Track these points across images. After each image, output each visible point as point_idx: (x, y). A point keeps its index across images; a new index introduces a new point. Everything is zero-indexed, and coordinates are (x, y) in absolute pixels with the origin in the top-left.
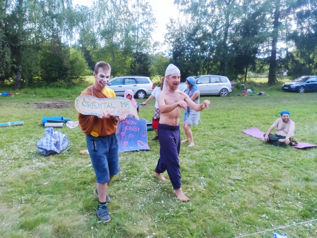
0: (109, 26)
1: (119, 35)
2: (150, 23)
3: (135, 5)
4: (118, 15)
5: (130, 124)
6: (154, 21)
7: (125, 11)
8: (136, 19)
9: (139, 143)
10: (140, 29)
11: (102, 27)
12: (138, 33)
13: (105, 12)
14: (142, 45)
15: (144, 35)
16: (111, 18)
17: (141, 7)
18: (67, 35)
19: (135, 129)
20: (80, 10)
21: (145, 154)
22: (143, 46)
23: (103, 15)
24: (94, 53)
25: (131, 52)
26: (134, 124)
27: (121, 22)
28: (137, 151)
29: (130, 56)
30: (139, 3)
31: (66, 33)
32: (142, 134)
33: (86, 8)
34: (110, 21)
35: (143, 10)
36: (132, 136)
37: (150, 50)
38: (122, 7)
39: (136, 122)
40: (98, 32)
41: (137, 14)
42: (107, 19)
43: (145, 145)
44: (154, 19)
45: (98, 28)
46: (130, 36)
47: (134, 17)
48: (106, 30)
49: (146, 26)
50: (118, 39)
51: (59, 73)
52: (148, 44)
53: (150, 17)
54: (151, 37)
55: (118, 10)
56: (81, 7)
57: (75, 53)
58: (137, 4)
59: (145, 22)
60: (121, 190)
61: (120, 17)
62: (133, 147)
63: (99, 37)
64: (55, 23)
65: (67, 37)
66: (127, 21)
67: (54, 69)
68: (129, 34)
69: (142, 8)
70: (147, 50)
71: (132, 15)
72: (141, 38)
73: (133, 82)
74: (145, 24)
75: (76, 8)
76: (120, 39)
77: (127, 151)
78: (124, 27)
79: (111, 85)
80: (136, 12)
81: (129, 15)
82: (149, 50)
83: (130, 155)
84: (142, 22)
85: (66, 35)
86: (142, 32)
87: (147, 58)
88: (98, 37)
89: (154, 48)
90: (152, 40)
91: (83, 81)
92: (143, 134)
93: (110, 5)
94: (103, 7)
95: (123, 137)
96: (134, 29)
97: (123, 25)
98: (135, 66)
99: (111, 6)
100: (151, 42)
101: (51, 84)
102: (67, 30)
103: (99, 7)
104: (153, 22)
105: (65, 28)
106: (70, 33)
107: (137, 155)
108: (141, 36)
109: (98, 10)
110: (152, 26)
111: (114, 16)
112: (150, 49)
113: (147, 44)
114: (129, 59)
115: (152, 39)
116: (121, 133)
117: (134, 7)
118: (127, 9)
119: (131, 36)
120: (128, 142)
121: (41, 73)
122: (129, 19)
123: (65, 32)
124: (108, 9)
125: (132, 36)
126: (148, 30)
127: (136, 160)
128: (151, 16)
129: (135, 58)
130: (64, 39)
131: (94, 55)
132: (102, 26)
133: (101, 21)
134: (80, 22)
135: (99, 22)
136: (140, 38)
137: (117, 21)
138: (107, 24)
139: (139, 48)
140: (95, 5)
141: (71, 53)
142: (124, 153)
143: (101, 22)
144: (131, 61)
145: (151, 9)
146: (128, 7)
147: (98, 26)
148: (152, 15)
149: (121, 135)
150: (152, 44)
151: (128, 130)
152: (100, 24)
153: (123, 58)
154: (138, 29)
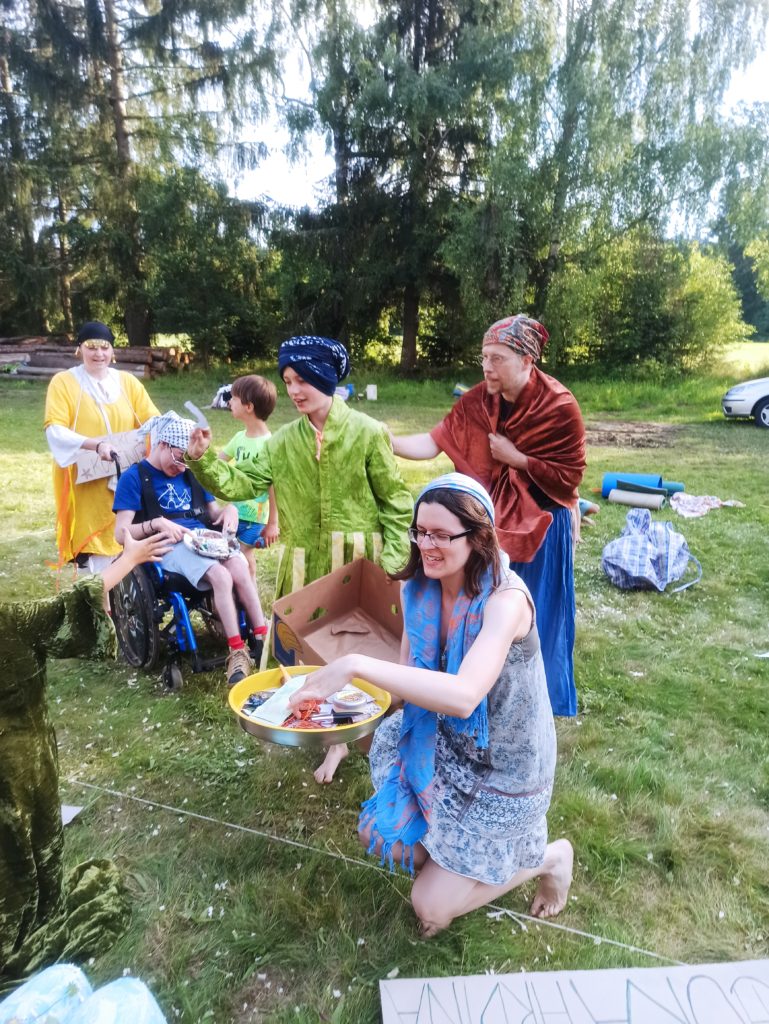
20: (747, 122)
31: (685, 204)
56: (751, 109)
57: (704, 269)
64: (658, 175)
65: (687, 218)
106: (698, 203)
123: (682, 202)
134: (741, 164)
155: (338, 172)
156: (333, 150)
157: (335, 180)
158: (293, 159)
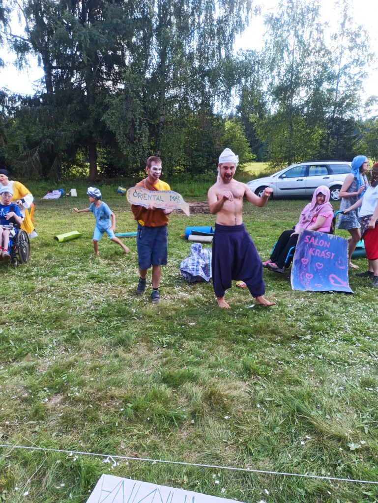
0: (287, 79)
1: (304, 91)
2: (362, 64)
3: (336, 34)
4: (305, 57)
5: (319, 246)
6: (372, 59)
7: (317, 49)
8: (337, 59)
9: (333, 278)
10: (343, 77)
11: (277, 82)
12: (337, 85)
13: (284, 56)
14: (343, 106)
15: (349, 86)
16: (292, 65)
17: (347, 36)
18: (222, 101)
19: (326, 255)
20: (244, 59)
21: (343, 299)
22: (345, 106)
23: (280, 60)
24: (261, 125)
25: (322, 120)
26: (326, 246)
27: (309, 68)
28: (328, 292)
29: (321, 127)
30: (344, 29)
31: (221, 97)
32: (338, 263)
33: (253, 53)
34: (290, 70)
35: (352, 42)
36: (321, 266)
37: (359, 114)
38: (313, 41)
39: (329, 243)
40: (269, 90)
41: (339, 51)
42: (285, 66)
43: (342, 282)
44: (371, 56)
45: (270, 84)
46: (322, 91)
47: (333, 57)
48: (283, 85)
49: (354, 70)
50: (301, 99)
51: (208, 160)
52: (356, 101)
53: (364, 52)
54: (363, 88)
55: (305, 48)
56: (245, 53)
57: (232, 128)
58: (340, 33)
59: (353, 62)
60: (303, 355)
61: (308, 60)
62: (322, 285)
63: (271, 99)
64: (207, 83)
65: (222, 104)
66: (319, 65)
67: (201, 153)
68: (321, 88)
69: (349, 38)
70: (353, 113)
71: (330, 53)
72: (344, 93)
73: (323, 172)
74: (352, 66)
75: (238, 55)
76: (305, 99)
77: (310, 290)
78: (314, 76)
79: (285, 177)
80: (338, 48)
81: (324, 55)
82: (356, 112)
83: (316, 298)
84: (347, 63)
85: (220, 100)
86: (345, 82)
87: (350, 128)
88: (269, 98)
89: (367, 109)
90: (364, 94)
91: (240, 171)
92: (340, 265)
93: (292, 42)
94: (281, 46)
95: (305, 266)
96: (331, 78)
97: (312, 73)
98: (328, 142)
99: (294, 43)
100: (361, 98)
101: (196, 177)
102: (224, 92)
103: (274, 48)
104: (369, 60)
105: (221, 90)
106: (226, 97)
107: (329, 300)
108: (344, 89)
109: (272, 53)
110: (365, 68)
111: (298, 60)
112: (359, 112)
113: (353, 102)
114: (317, 131)
115: (364, 92)
116: (302, 259)
117: (335, 38)
118: (322, 44)
119: (325, 91)
120: (312, 275)
121: (184, 161)
122: (323, 61)
123: (219, 96)
124: (288, 49)
125: (328, 90)
126: (357, 77)
127: (327, 308)
128: (366, 51)
129: (329, 128)
130: (218, 107)
131: (259, 130)
132: (277, 78)
133: (276, 70)
134: (243, 78)
135: (273, 74)
136: (341, 93)
137: (302, 67)
138: (285, 75)
139: (338, 111)
140: (268, 45)
141: (227, 129)
142: (306, 294)
143: (275, 73)
144: (321, 135)
145: (367, 38)
146: (323, 41)
147: (270, 80)
148: (367, 47)
149: (302, 263)
150: (363, 103)
151: (313, 255)
152: (273, 77)
153: (308, 131)
154: (338, 77)
155: (46, 76)
156: (42, 64)
157: (44, 80)
158: (20, 68)
